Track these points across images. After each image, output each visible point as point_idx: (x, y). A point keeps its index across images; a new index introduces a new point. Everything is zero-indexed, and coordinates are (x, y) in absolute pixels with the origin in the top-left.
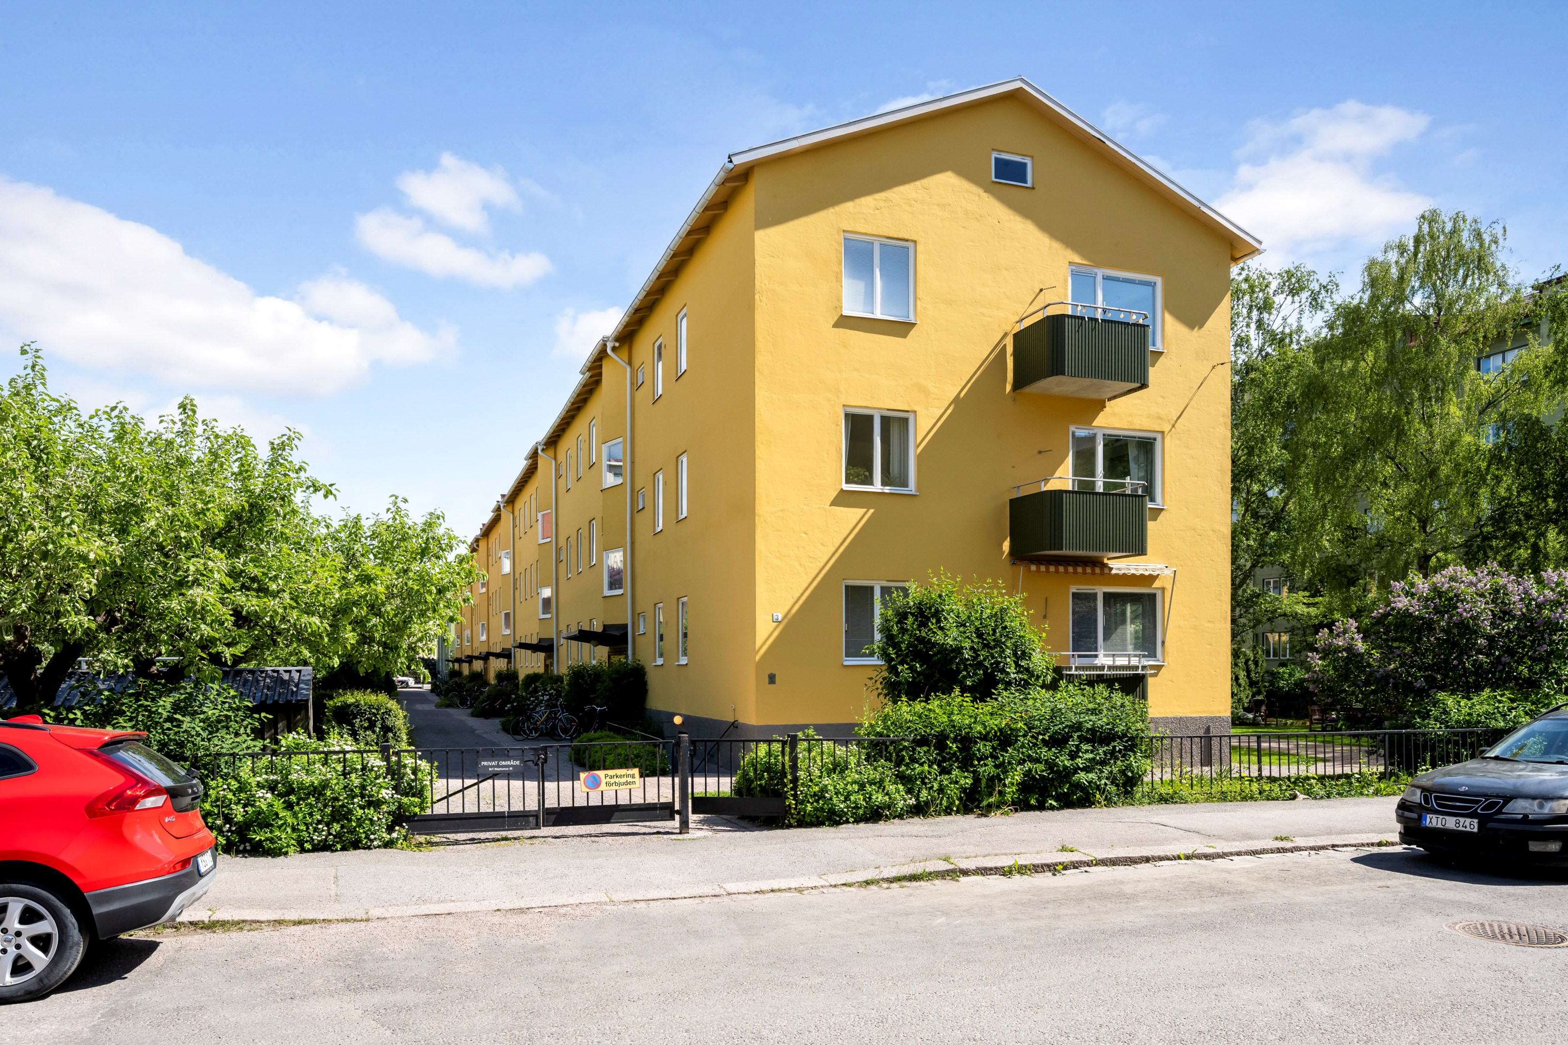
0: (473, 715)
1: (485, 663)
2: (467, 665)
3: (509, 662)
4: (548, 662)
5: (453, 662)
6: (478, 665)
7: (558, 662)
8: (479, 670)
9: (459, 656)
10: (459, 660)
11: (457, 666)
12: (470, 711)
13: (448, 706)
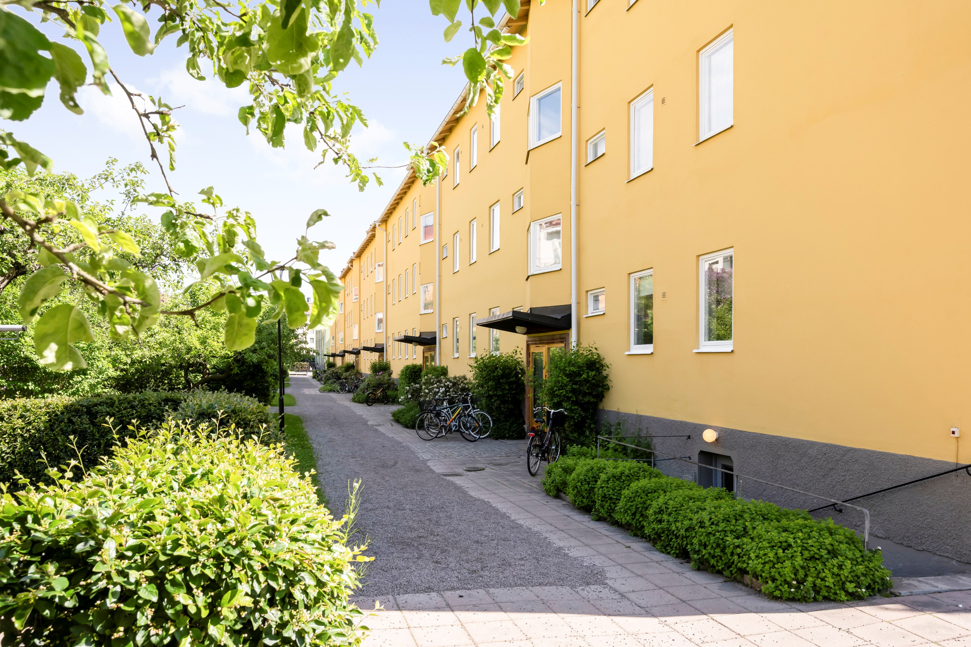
0: (354, 400)
1: (357, 357)
2: (340, 358)
3: (381, 356)
4: (427, 354)
5: (329, 356)
6: (350, 359)
7: (440, 354)
8: (352, 362)
9: (334, 352)
10: (334, 355)
11: (331, 359)
12: (351, 396)
13: (330, 391)
